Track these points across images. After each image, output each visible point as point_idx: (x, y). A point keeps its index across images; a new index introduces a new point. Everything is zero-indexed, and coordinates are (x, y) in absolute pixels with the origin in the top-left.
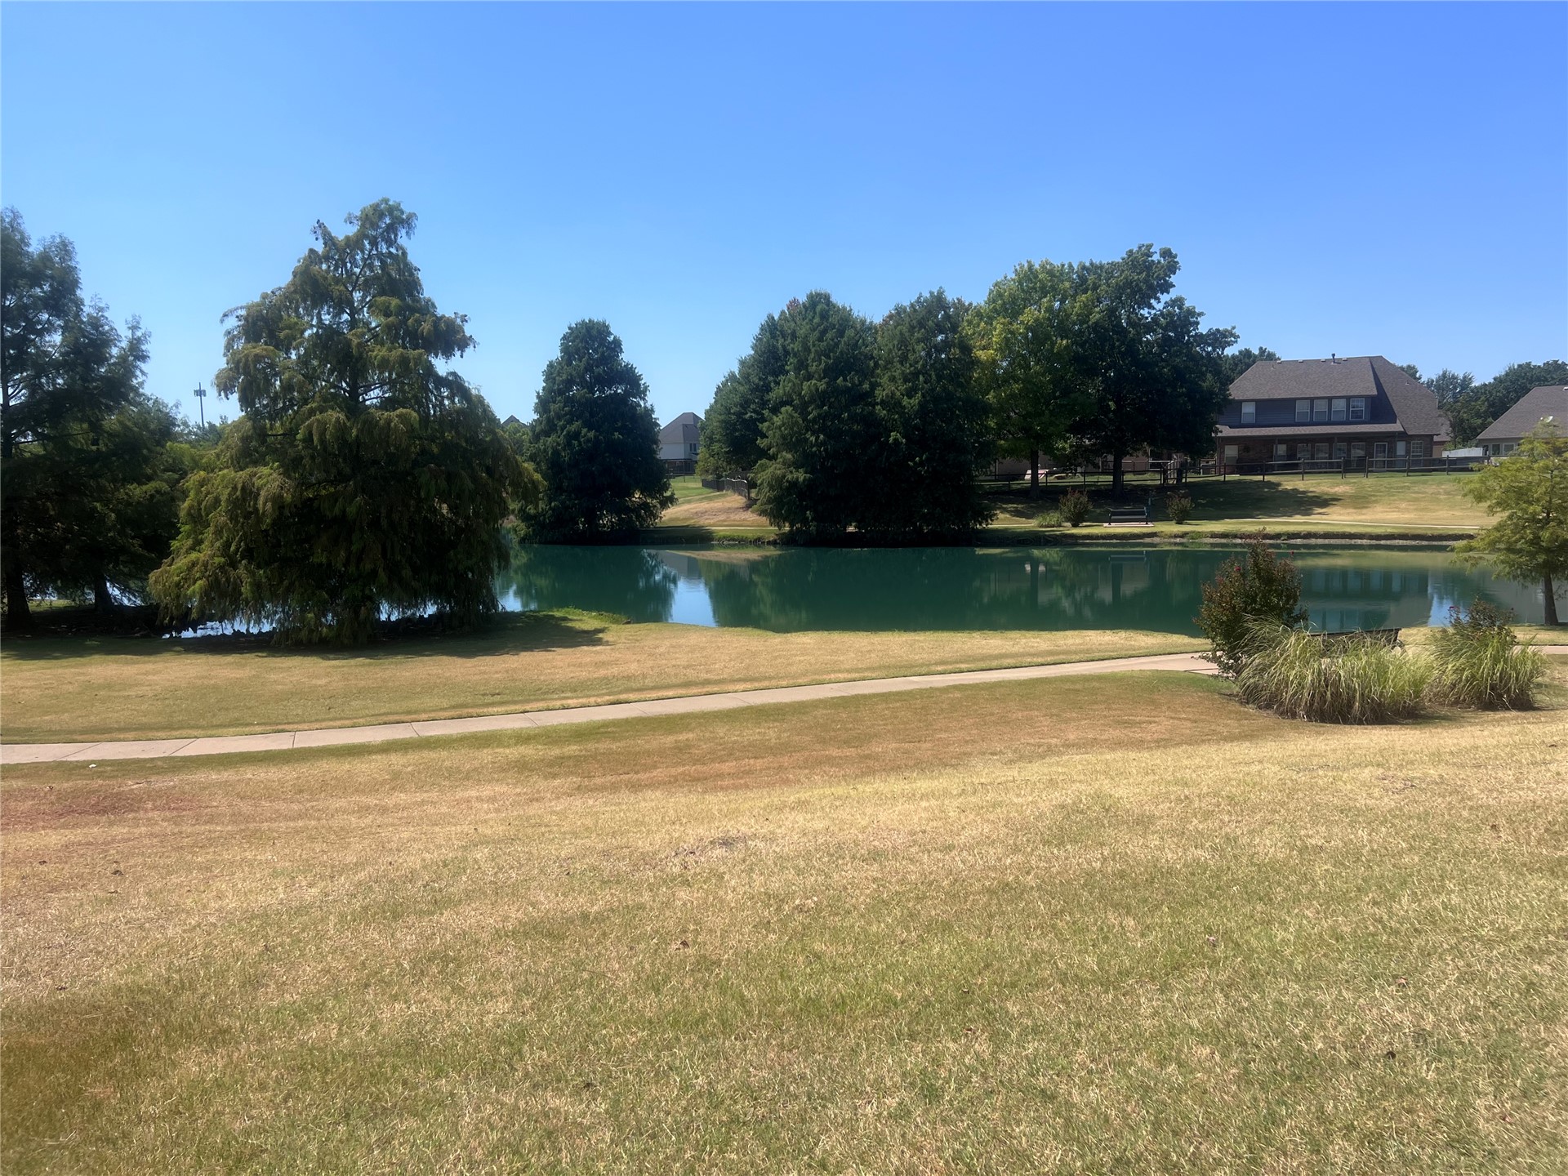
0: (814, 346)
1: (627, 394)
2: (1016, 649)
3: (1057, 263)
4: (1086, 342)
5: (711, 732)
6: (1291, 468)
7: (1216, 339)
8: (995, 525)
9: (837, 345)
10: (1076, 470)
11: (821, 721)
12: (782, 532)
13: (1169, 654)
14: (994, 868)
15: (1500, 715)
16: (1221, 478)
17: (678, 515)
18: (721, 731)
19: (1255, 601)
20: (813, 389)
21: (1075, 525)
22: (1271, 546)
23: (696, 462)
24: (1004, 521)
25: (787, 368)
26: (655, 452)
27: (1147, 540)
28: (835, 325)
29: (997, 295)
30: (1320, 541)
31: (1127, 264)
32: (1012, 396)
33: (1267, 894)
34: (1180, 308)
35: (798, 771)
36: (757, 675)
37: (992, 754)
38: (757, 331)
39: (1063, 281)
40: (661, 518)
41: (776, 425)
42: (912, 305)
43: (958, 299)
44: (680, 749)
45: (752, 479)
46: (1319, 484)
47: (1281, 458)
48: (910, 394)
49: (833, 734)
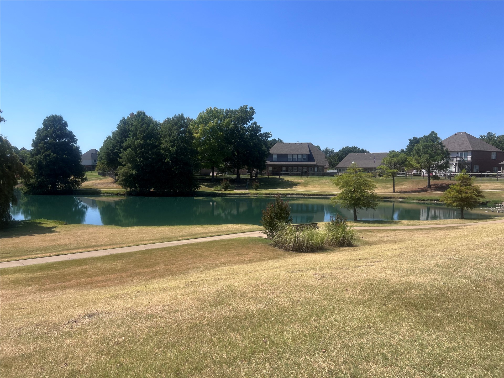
0: (139, 129)
1: (69, 142)
2: (206, 231)
3: (219, 108)
4: (228, 133)
5: (95, 265)
6: (287, 174)
7: (266, 135)
8: (200, 190)
9: (147, 129)
10: (225, 173)
11: (138, 259)
12: (127, 191)
13: (253, 231)
14: (192, 319)
15: (344, 248)
16: (268, 177)
17: (88, 184)
18: (99, 264)
19: (278, 215)
20: (139, 143)
21: (225, 190)
22: (282, 197)
23: (96, 166)
24: (203, 188)
25: (129, 135)
26: (79, 162)
27: (247, 195)
28: (146, 123)
29: (200, 117)
30: (295, 196)
31: (240, 111)
32: (206, 149)
33: (282, 321)
34: (256, 125)
35: (128, 278)
36: (115, 243)
37: (197, 268)
38: (119, 123)
39: (221, 114)
40: (82, 185)
41: (125, 155)
42: (173, 118)
43: (188, 117)
44: (82, 272)
45: (116, 172)
46: (294, 179)
47: (284, 171)
48: (172, 146)
49: (142, 263)
